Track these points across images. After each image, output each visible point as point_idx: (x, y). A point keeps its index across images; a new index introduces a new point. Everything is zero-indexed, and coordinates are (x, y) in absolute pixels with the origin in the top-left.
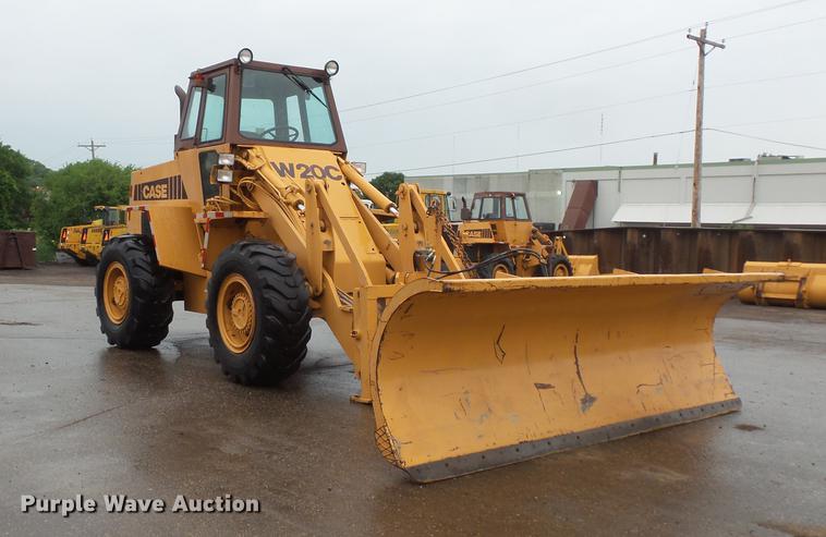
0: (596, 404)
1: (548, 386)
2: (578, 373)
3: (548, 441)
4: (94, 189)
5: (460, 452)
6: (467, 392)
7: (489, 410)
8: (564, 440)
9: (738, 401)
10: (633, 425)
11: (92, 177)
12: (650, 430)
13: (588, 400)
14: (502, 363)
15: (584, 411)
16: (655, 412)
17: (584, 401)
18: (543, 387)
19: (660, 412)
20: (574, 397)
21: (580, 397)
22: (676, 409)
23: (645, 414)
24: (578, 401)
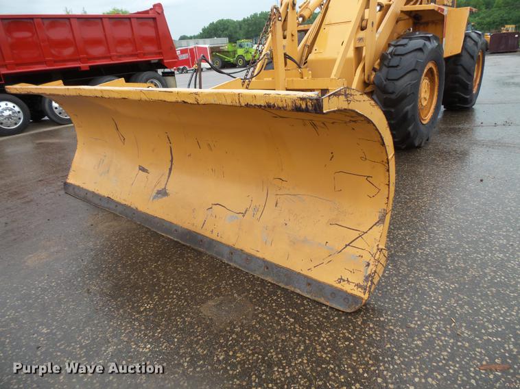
0: (166, 198)
1: (147, 171)
2: (170, 169)
3: (117, 204)
7: (108, 171)
8: (126, 210)
13: (163, 193)
14: (124, 144)
15: (154, 198)
16: (208, 234)
17: (159, 192)
18: (143, 169)
19: (214, 236)
20: (155, 186)
21: (160, 188)
22: (236, 247)
23: (198, 230)
24: (155, 190)
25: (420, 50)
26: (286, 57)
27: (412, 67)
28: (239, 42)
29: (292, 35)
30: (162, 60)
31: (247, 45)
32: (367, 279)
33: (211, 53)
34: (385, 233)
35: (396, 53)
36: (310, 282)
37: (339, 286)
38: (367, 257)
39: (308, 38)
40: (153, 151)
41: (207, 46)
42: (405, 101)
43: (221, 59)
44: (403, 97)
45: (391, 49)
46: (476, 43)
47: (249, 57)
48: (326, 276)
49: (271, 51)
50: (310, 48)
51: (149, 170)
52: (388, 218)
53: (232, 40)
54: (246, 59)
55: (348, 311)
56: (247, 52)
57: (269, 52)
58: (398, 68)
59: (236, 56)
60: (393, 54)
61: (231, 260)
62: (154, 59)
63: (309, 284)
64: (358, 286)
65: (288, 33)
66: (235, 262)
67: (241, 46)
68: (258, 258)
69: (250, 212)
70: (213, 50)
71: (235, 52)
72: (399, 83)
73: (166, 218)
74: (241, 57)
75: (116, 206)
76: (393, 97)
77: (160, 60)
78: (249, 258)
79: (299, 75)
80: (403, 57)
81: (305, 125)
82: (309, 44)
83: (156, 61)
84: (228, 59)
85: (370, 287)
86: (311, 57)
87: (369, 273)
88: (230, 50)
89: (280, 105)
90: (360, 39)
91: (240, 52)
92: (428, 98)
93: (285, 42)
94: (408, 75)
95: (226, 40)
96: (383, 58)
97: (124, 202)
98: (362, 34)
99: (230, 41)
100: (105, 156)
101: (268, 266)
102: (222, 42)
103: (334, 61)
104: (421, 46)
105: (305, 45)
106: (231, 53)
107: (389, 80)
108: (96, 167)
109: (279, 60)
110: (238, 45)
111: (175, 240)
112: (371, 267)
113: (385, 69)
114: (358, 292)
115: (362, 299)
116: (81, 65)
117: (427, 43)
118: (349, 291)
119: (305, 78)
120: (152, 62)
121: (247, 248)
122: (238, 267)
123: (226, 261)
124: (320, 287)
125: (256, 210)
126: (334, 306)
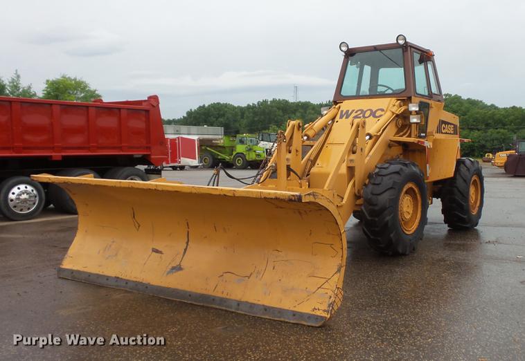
0: (180, 272)
1: (161, 252)
2: (185, 250)
3: (127, 282)
7: (116, 254)
8: (136, 285)
10: (190, 296)
12: (202, 304)
13: (178, 268)
14: (138, 230)
15: (168, 274)
16: (219, 295)
17: (173, 268)
18: (157, 251)
19: (224, 296)
20: (170, 263)
21: (174, 265)
22: (242, 300)
23: (211, 293)
24: (170, 267)
25: (397, 173)
26: (289, 169)
27: (390, 186)
28: (239, 136)
29: (297, 151)
30: (149, 155)
31: (251, 141)
32: (329, 306)
33: (200, 146)
34: (342, 279)
35: (380, 174)
36: (294, 314)
37: (313, 313)
38: (330, 293)
39: (311, 153)
40: (170, 235)
41: (195, 138)
42: (386, 212)
43: (213, 156)
44: (383, 209)
45: (377, 170)
46: (468, 169)
47: (251, 157)
48: (306, 309)
49: (276, 164)
50: (313, 162)
51: (163, 252)
52: (343, 270)
53: (231, 131)
54: (247, 158)
55: (317, 325)
56: (250, 150)
57: (274, 165)
58: (380, 186)
59: (234, 153)
60: (377, 174)
61: (238, 309)
62: (138, 154)
63: (294, 315)
64: (324, 311)
65: (293, 149)
66: (241, 310)
67: (242, 142)
68: (258, 305)
69: (254, 275)
70: (202, 142)
71: (232, 148)
72: (380, 198)
73: (179, 287)
74: (241, 155)
75: (127, 283)
76: (376, 208)
77: (144, 155)
78: (252, 306)
79: (298, 184)
80: (384, 177)
81: (294, 212)
82: (312, 158)
83: (140, 156)
84: (222, 156)
85: (331, 311)
86: (314, 170)
87: (331, 301)
88: (226, 145)
89: (282, 197)
90: (351, 161)
91: (240, 148)
92: (411, 212)
93: (289, 156)
94: (387, 192)
95: (221, 130)
96: (370, 176)
97: (135, 280)
98: (353, 157)
99: (226, 134)
100: (113, 242)
101: (266, 309)
102: (215, 134)
103: (327, 175)
104: (398, 170)
105: (309, 160)
106: (227, 150)
107: (373, 194)
108: (101, 252)
109: (282, 171)
110: (237, 140)
111: (189, 302)
112: (332, 298)
113: (371, 187)
114: (324, 315)
115: (326, 317)
116: (53, 154)
117: (404, 168)
118: (319, 314)
119: (303, 188)
120: (135, 156)
121: (251, 300)
122: (243, 313)
123: (234, 311)
124: (302, 315)
125: (258, 273)
126: (309, 324)
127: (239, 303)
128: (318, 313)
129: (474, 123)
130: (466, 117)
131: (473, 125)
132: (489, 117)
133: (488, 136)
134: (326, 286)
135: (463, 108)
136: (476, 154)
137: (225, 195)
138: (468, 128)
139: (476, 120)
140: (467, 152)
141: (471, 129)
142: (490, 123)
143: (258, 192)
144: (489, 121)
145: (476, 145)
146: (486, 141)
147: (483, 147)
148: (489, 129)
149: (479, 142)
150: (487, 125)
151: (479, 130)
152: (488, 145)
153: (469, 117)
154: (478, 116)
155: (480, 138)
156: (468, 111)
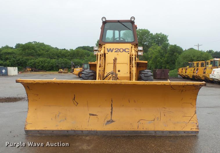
0: (113, 123)
1: (96, 115)
2: (111, 113)
4: (190, 57)
5: (46, 129)
6: (60, 113)
7: (66, 119)
9: (198, 132)
11: (190, 54)
13: (111, 121)
14: (77, 106)
15: (106, 124)
16: (142, 130)
17: (108, 122)
18: (92, 115)
19: (145, 130)
22: (155, 130)
24: (106, 121)
32: (197, 127)
38: (196, 122)
63: (185, 133)
64: (196, 129)
68: (166, 131)
69: (156, 119)
78: (163, 132)
108: (53, 119)
111: (127, 135)
112: (197, 124)
121: (160, 130)
122: (160, 135)
123: (154, 135)
124: (188, 132)
125: (158, 118)
126: (193, 135)
127: (155, 132)
128: (194, 130)
129: (53, 56)
130: (49, 52)
131: (52, 56)
132: (59, 53)
133: (59, 62)
134: (192, 119)
135: (46, 48)
136: (54, 69)
137: (165, 85)
138: (50, 58)
139: (53, 54)
140: (50, 68)
141: (51, 58)
142: (59, 56)
143: (184, 83)
144: (59, 55)
145: (54, 65)
146: (59, 64)
147: (57, 66)
148: (60, 58)
149: (55, 64)
150: (58, 56)
151: (55, 59)
152: (60, 66)
153: (50, 53)
154: (54, 52)
155: (56, 62)
156: (49, 50)
